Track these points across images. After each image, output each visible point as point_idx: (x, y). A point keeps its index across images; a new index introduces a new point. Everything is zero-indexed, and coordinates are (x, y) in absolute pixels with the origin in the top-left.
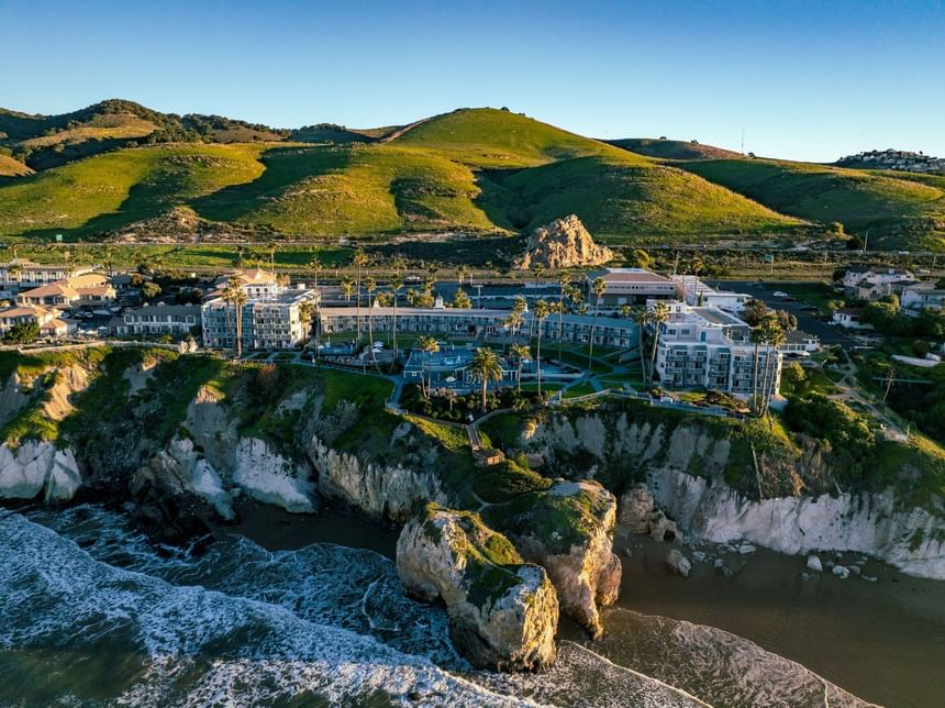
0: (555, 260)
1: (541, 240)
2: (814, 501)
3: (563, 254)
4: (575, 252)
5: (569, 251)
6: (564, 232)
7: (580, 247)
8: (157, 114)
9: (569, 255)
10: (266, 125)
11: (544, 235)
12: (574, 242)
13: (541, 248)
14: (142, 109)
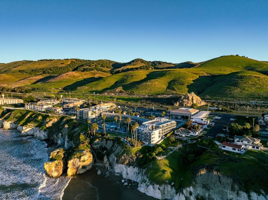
0: (185, 104)
1: (182, 99)
2: (129, 167)
3: (188, 103)
4: (191, 102)
5: (189, 102)
6: (188, 97)
7: (193, 101)
8: (146, 61)
9: (189, 103)
10: (172, 63)
11: (183, 97)
12: (191, 100)
13: (182, 101)
14: (143, 60)
